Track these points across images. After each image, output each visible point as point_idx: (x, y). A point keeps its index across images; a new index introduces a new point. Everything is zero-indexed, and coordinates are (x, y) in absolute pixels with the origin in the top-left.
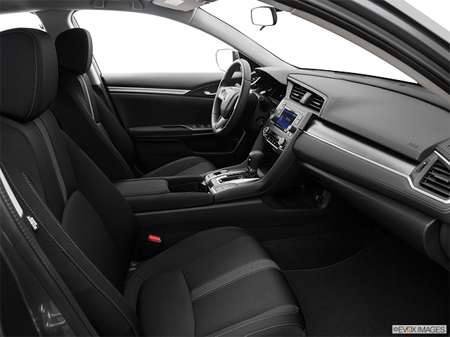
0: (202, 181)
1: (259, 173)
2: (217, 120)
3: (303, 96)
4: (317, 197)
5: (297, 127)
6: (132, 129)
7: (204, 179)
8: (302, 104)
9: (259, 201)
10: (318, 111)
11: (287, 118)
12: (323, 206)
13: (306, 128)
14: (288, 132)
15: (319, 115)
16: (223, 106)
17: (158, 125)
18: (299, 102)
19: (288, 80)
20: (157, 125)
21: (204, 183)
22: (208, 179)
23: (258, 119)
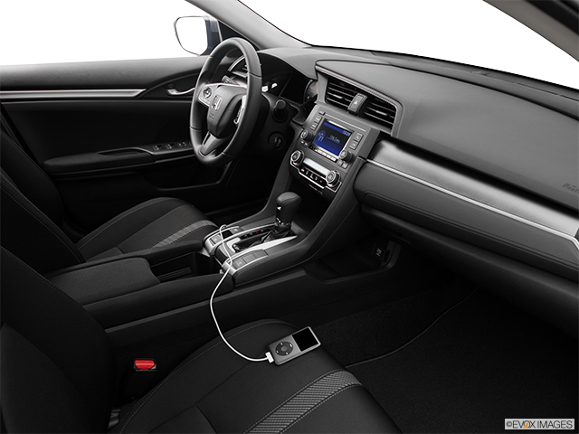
0: (201, 249)
1: (295, 228)
2: (202, 139)
3: (351, 99)
4: (380, 251)
5: (355, 153)
6: (50, 162)
7: (204, 245)
8: (351, 113)
9: (301, 273)
10: (390, 127)
11: (332, 138)
12: (390, 265)
13: (372, 154)
14: (340, 162)
15: (391, 134)
16: (213, 117)
17: (94, 151)
18: (346, 109)
19: (317, 71)
20: (92, 150)
21: (205, 253)
22: (211, 246)
23: (271, 134)
